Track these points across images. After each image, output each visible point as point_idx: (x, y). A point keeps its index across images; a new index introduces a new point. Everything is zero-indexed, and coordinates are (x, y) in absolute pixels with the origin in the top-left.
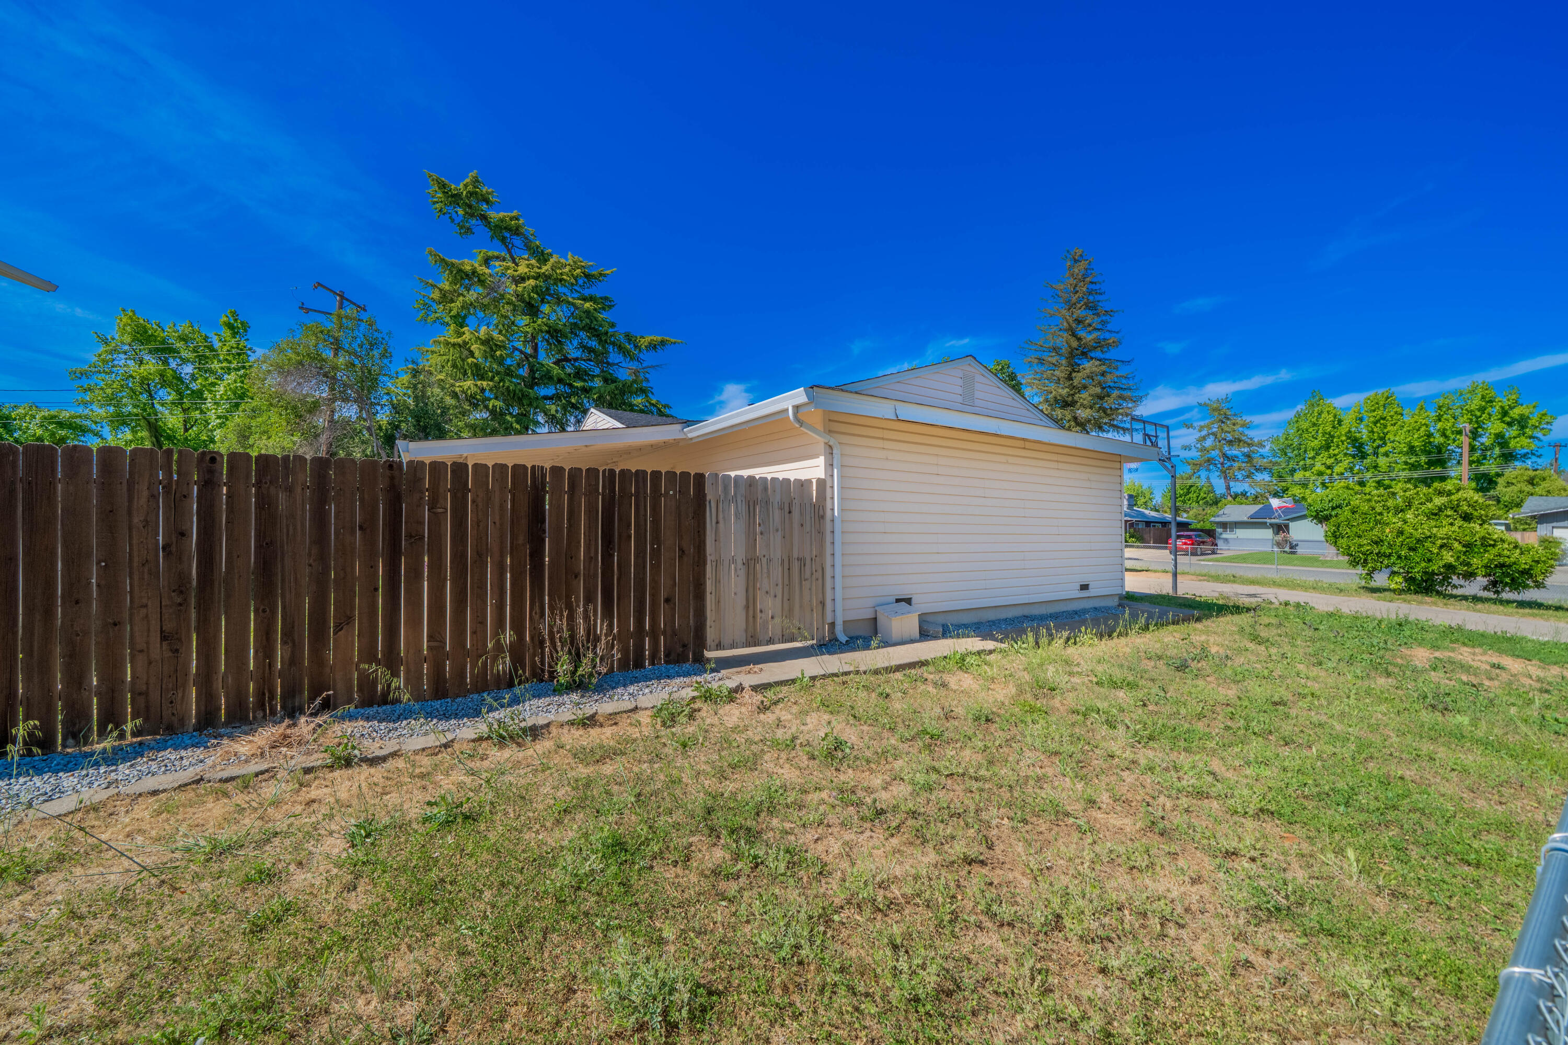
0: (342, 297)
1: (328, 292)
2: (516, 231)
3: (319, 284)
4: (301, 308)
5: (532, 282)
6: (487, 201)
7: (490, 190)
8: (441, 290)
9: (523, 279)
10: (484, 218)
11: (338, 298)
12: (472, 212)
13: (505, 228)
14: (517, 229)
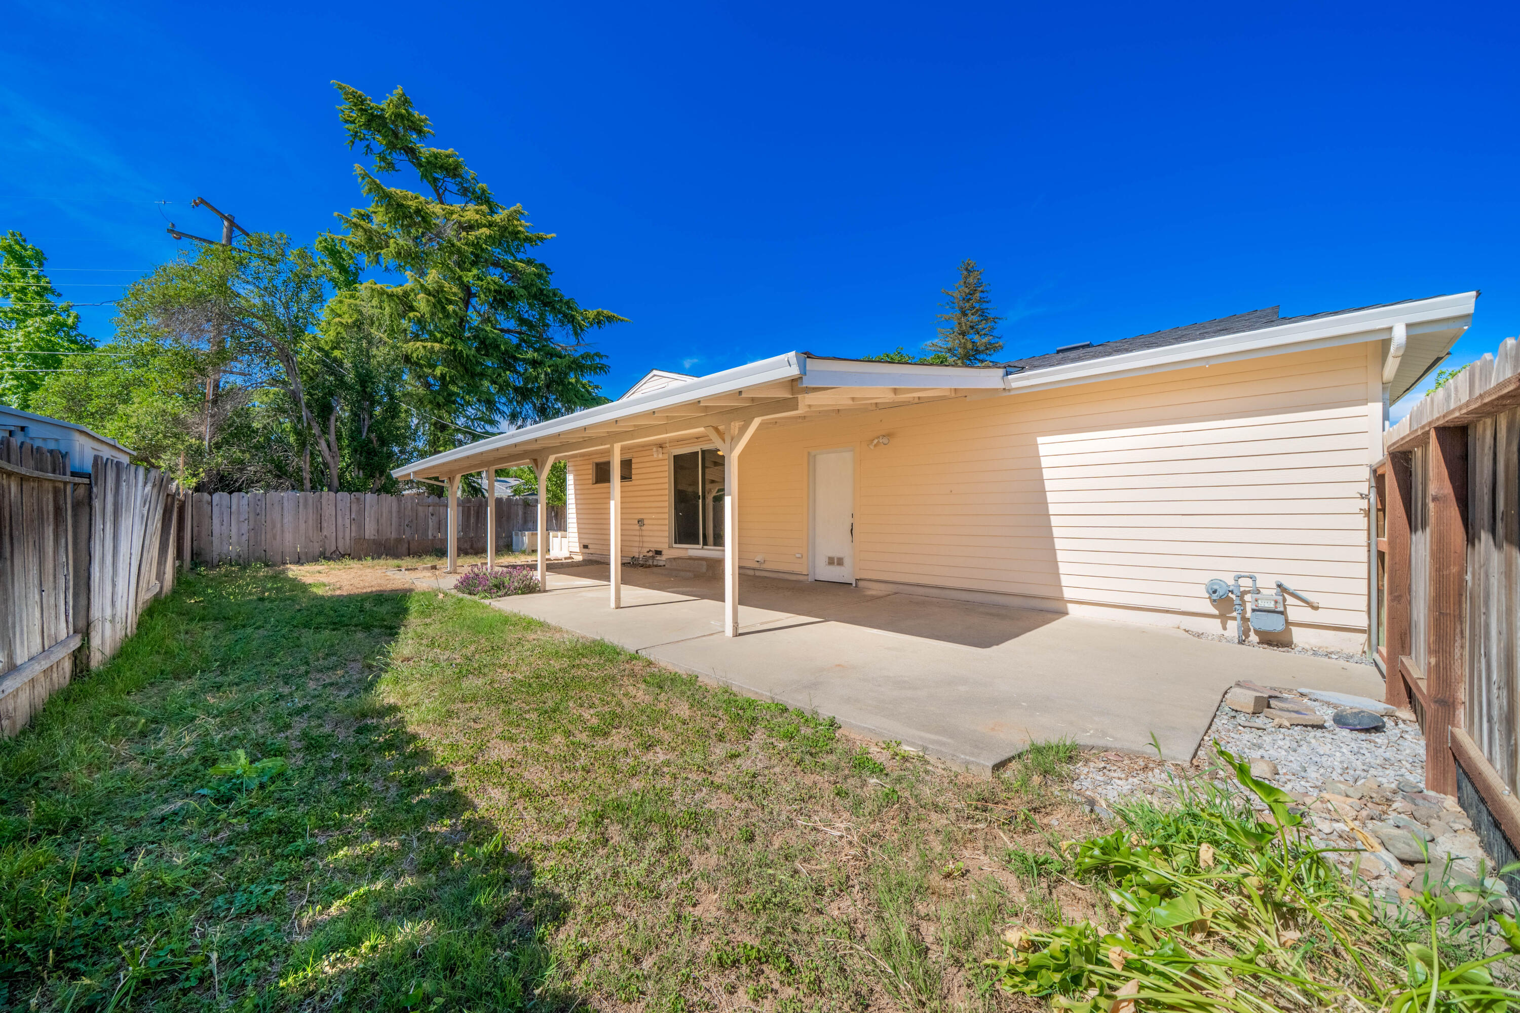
0: (232, 223)
1: (214, 214)
2: (453, 171)
3: (203, 201)
4: (171, 231)
5: (485, 231)
6: (419, 132)
7: (423, 117)
8: (365, 231)
9: (470, 227)
10: (411, 152)
11: (226, 223)
12: (395, 142)
13: (441, 167)
14: (455, 169)
